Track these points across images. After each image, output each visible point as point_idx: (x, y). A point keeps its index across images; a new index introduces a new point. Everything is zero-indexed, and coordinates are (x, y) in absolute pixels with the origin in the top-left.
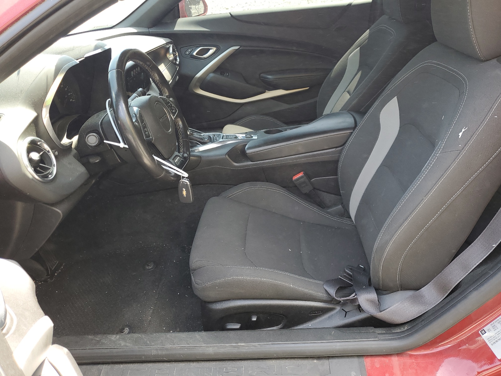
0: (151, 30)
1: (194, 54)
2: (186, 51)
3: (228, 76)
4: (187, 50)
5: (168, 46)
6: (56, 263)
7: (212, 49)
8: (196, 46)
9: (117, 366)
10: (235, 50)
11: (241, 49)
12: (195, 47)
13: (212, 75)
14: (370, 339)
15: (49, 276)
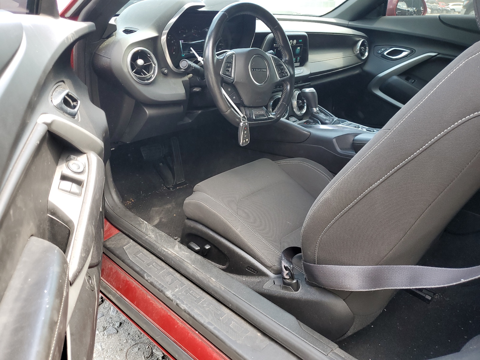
0: (351, 23)
1: (385, 53)
2: (379, 50)
3: (413, 83)
4: (381, 49)
5: (358, 39)
6: (183, 180)
7: (405, 51)
8: (391, 46)
9: (139, 246)
10: (431, 57)
11: (438, 57)
12: (389, 48)
13: (395, 77)
14: (316, 348)
15: (173, 187)
